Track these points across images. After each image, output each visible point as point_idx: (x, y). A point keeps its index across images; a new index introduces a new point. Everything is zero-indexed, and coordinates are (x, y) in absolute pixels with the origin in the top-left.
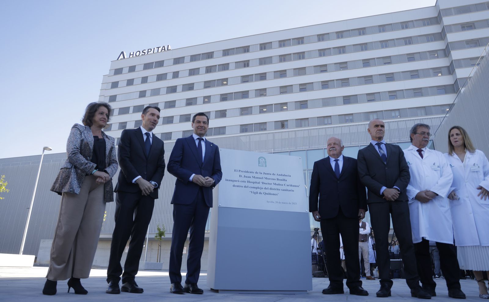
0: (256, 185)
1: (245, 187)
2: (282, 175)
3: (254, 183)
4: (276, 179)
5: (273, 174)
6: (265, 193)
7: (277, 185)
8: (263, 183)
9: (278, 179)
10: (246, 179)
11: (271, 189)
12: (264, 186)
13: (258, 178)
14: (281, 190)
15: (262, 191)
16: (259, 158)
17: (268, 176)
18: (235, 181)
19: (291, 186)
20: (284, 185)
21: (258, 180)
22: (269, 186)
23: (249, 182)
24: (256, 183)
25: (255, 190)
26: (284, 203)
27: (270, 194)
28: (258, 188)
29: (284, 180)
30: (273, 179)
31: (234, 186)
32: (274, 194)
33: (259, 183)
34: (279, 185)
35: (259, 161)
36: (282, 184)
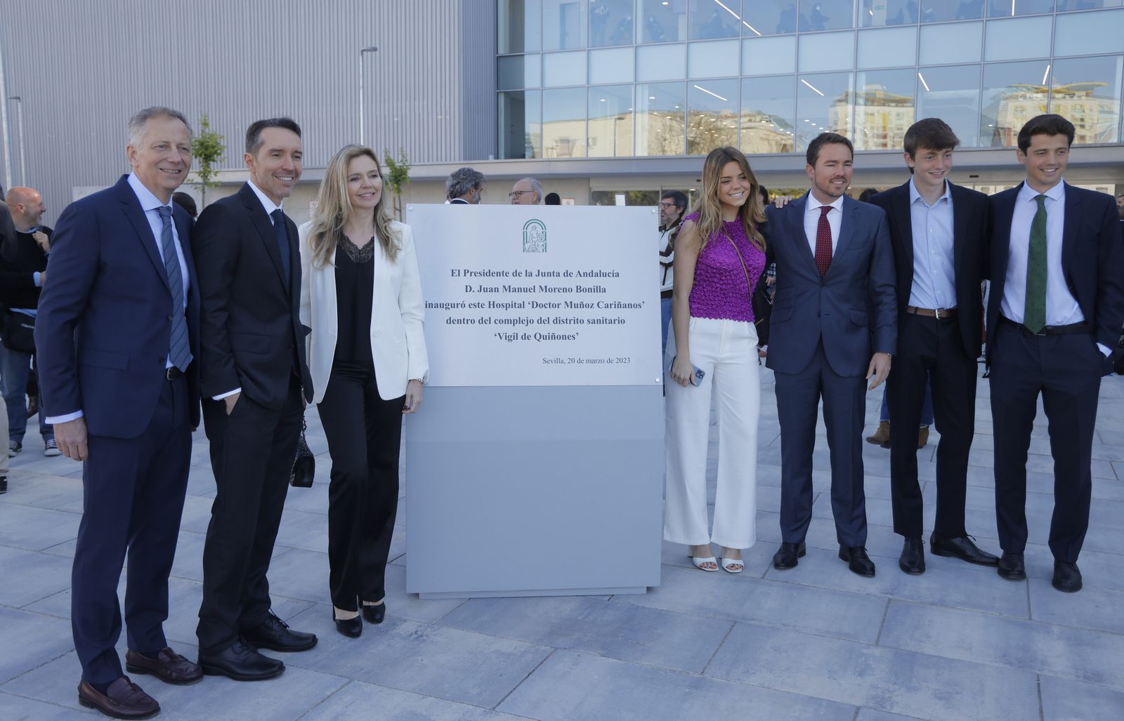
0: (513, 314)
1: (482, 321)
2: (591, 274)
3: (507, 306)
4: (574, 289)
5: (567, 274)
6: (538, 337)
7: (576, 306)
8: (535, 305)
9: (579, 289)
10: (485, 298)
11: (557, 321)
12: (536, 314)
13: (520, 290)
14: (586, 322)
15: (532, 329)
16: (526, 226)
17: (551, 282)
18: (453, 306)
19: (619, 305)
20: (595, 305)
21: (518, 298)
22: (551, 313)
23: (492, 305)
24: (514, 305)
25: (509, 329)
26: (594, 361)
27: (553, 337)
28: (520, 321)
29: (598, 289)
30: (565, 290)
31: (450, 321)
32: (564, 337)
33: (522, 306)
34: (582, 305)
35: (525, 235)
36: (590, 302)
